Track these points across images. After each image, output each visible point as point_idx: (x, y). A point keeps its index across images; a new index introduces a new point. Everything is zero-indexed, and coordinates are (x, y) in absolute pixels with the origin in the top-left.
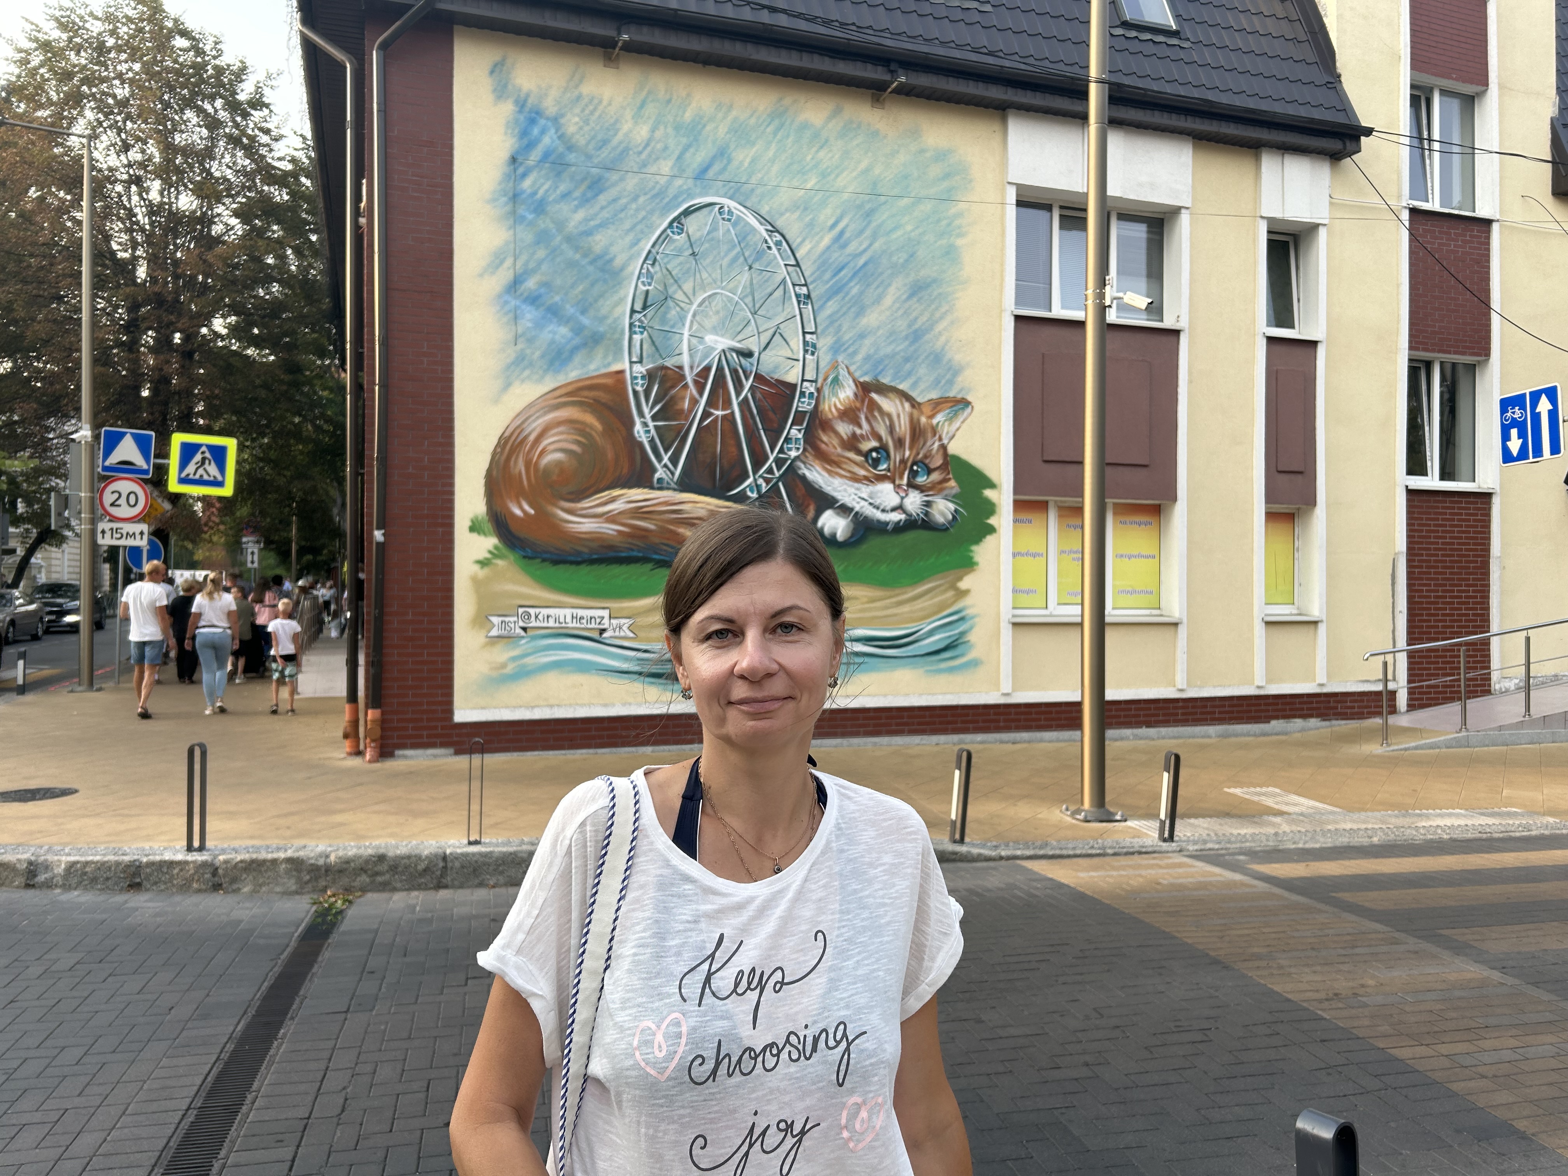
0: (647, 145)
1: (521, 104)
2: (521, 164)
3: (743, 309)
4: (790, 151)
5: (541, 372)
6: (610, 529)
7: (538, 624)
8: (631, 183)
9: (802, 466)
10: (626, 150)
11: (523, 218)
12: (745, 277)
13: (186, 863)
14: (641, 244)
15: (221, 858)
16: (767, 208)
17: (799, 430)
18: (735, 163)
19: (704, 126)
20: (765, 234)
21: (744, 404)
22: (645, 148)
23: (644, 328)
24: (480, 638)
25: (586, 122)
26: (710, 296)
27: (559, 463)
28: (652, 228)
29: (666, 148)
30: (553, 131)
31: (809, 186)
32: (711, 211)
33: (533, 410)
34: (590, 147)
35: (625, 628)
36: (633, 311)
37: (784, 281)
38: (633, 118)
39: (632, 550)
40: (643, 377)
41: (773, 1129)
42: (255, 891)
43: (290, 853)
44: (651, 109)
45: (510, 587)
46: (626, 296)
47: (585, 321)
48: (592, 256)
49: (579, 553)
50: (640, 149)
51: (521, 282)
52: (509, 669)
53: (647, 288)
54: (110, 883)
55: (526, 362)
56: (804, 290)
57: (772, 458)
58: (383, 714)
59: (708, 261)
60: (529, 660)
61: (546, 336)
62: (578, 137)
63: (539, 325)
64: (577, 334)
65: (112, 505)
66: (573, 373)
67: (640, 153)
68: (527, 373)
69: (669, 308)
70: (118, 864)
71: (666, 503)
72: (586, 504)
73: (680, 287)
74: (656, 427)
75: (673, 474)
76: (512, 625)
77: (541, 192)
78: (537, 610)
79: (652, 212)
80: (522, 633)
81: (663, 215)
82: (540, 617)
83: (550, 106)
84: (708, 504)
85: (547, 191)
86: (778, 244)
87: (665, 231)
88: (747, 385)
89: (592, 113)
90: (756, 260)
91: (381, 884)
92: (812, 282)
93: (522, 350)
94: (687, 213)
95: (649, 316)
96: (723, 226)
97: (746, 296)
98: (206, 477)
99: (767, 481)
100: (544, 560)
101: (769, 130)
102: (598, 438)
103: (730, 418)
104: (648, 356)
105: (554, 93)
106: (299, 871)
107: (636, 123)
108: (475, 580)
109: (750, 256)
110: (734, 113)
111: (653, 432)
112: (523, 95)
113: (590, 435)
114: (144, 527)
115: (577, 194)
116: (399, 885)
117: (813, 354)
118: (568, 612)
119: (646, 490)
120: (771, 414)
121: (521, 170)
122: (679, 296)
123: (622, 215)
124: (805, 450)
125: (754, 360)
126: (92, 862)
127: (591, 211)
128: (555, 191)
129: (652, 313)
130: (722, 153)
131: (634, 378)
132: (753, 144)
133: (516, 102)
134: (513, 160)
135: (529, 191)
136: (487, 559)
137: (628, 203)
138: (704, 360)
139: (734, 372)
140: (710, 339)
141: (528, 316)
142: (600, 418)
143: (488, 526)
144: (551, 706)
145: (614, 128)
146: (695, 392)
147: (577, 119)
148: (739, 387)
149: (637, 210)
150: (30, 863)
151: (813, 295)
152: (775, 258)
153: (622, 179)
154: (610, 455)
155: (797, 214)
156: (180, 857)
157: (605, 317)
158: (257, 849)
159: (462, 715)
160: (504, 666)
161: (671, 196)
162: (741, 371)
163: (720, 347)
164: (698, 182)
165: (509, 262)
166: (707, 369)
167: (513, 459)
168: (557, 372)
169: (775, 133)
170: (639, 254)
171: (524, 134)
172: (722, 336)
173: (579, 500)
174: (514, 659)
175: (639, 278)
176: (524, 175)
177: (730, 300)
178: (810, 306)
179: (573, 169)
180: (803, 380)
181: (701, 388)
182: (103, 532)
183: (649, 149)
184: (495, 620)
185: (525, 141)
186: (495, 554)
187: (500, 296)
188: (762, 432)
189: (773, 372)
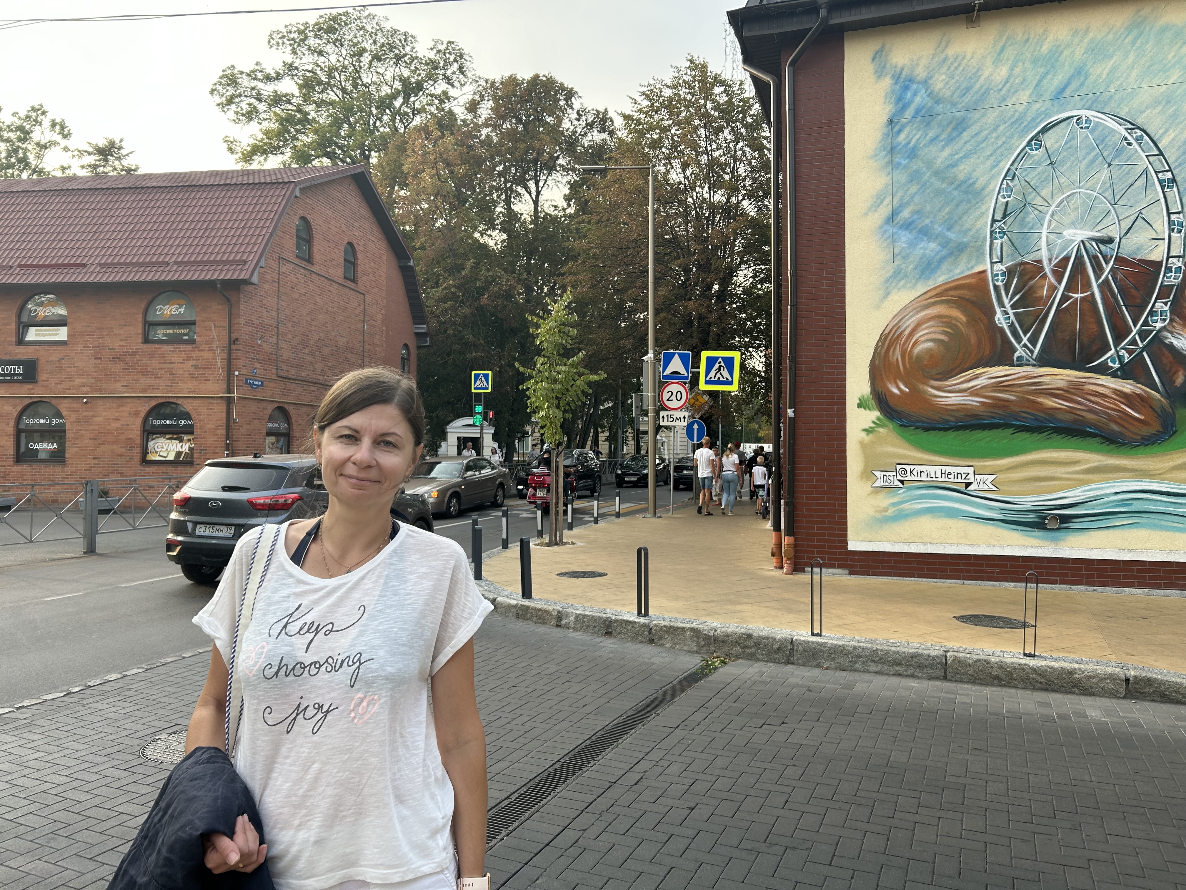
0: (1007, 82)
1: (896, 78)
2: (897, 123)
3: (1103, 202)
4: (1150, 55)
5: (914, 281)
6: (974, 401)
7: (913, 478)
8: (992, 116)
9: (1170, 335)
10: (987, 91)
11: (899, 164)
12: (1105, 173)
13: (635, 622)
14: (1001, 165)
15: (655, 622)
16: (1126, 110)
17: (1166, 304)
18: (1092, 78)
19: (1061, 53)
20: (1125, 133)
21: (1105, 286)
22: (1004, 85)
23: (1004, 233)
24: (867, 488)
25: (952, 77)
26: (1068, 196)
27: (929, 351)
28: (1011, 150)
29: (1024, 80)
30: (923, 91)
31: (1171, 81)
32: (1069, 124)
33: (908, 310)
34: (955, 96)
35: (988, 482)
36: (994, 221)
37: (1146, 170)
38: (993, 63)
39: (994, 418)
40: (1003, 274)
41: (311, 708)
42: (672, 647)
43: (694, 625)
44: (1010, 52)
45: (890, 449)
46: (987, 210)
47: (951, 235)
48: (956, 183)
49: (947, 421)
50: (1000, 86)
51: (898, 214)
52: (890, 512)
53: (1007, 199)
54: (596, 629)
55: (902, 275)
56: (1169, 175)
57: (1135, 331)
58: (796, 540)
59: (1065, 167)
60: (905, 506)
61: (918, 252)
62: (944, 90)
63: (912, 245)
64: (944, 247)
65: (668, 400)
66: (941, 278)
67: (1001, 90)
68: (903, 282)
69: (1028, 213)
70: (601, 618)
71: (1026, 377)
72: (952, 381)
73: (1038, 193)
74: (1015, 314)
75: (1032, 352)
76: (892, 479)
77: (913, 142)
78: (912, 467)
79: (1011, 136)
80: (901, 485)
81: (1022, 136)
82: (915, 472)
83: (921, 73)
84: (1068, 376)
85: (919, 139)
86: (1138, 139)
87: (1024, 149)
88: (1108, 268)
89: (956, 68)
90: (1116, 157)
91: (749, 654)
92: (1177, 167)
93: (898, 266)
94: (1044, 130)
95: (1008, 223)
96: (1081, 134)
97: (1106, 190)
98: (721, 379)
99: (1130, 352)
100: (917, 428)
101: (1127, 40)
102: (962, 328)
103: (1090, 299)
104: (1008, 256)
105: (924, 61)
106: (698, 638)
107: (996, 67)
108: (862, 443)
109: (1109, 155)
110: (1091, 35)
111: (1013, 318)
112: (898, 70)
113: (956, 326)
114: (686, 414)
115: (943, 136)
116: (761, 657)
117: (1180, 232)
118: (938, 469)
119: (1006, 367)
120: (1133, 292)
121: (896, 129)
122: (1038, 201)
123: (984, 144)
124: (1172, 320)
125: (1115, 245)
126: (587, 615)
127: (956, 147)
128: (925, 137)
129: (1012, 219)
130: (1080, 72)
131: (995, 276)
132: (1111, 57)
133: (893, 76)
134: (891, 121)
135: (903, 143)
136: (871, 428)
137: (989, 134)
138: (1062, 252)
139: (1094, 259)
140: (1068, 233)
141: (904, 239)
142: (964, 312)
143: (872, 403)
144: (925, 543)
145: (976, 75)
146: (1053, 280)
147: (944, 77)
148: (1098, 270)
149: (997, 138)
150: (559, 612)
151: (1177, 179)
152: (1136, 151)
153: (983, 116)
154: (973, 340)
155: (1160, 108)
156: (632, 619)
157: (969, 230)
158: (677, 620)
159: (853, 545)
160: (886, 510)
161: (1029, 119)
162: (1100, 256)
163: (1079, 239)
164: (1056, 102)
165: (888, 200)
166: (1066, 259)
167: (892, 350)
168: (928, 279)
169: (1133, 42)
170: (999, 174)
171: (899, 99)
172: (1081, 229)
173: (946, 379)
174: (894, 505)
175: (999, 193)
176: (900, 131)
177: (1089, 196)
178: (1175, 189)
179: (940, 117)
180: (1169, 257)
181: (1059, 277)
182: (663, 417)
183: (1008, 85)
184: (878, 474)
185: (900, 105)
186: (878, 424)
187: (881, 227)
188: (1124, 308)
189: (1135, 253)
